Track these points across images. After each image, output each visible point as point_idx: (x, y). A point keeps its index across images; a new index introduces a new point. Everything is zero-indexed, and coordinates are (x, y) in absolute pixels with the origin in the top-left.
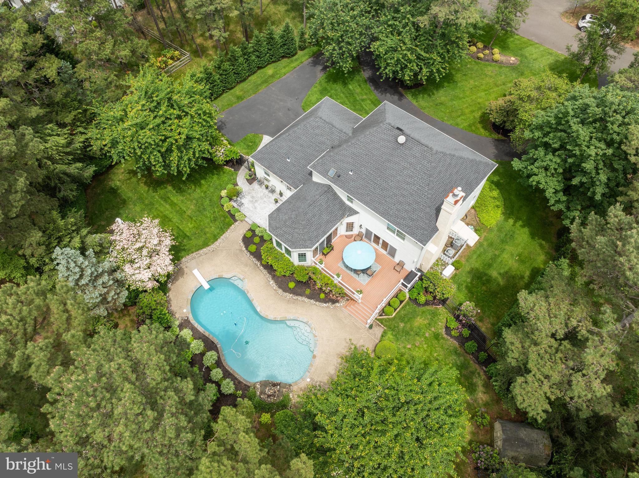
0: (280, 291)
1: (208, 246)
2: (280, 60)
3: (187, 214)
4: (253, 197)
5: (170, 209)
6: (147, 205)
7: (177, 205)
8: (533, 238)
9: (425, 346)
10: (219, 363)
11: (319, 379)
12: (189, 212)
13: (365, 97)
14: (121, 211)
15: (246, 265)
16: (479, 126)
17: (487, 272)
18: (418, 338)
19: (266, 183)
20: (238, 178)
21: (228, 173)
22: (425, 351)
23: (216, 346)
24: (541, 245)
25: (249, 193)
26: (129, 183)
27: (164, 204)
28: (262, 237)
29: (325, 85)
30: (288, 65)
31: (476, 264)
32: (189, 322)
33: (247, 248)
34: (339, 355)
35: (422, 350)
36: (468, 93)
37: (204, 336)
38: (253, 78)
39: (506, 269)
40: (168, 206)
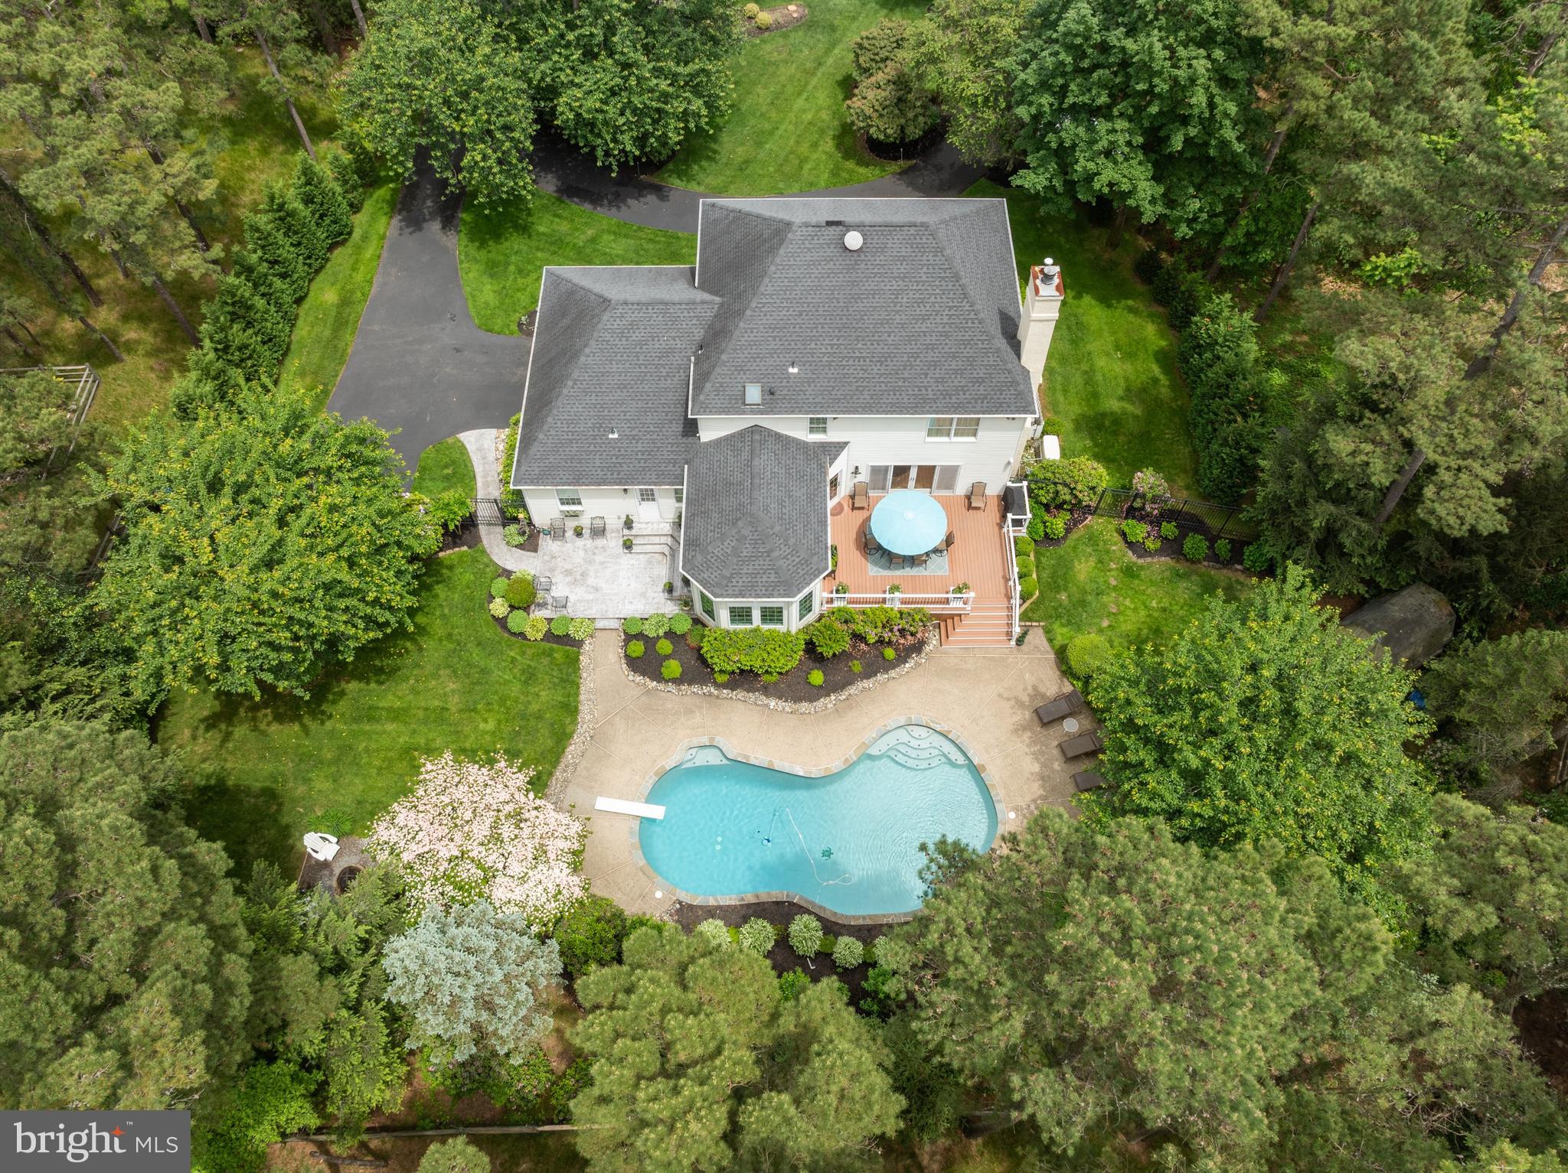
0: (804, 706)
1: (570, 736)
2: (327, 260)
3: (454, 709)
4: (568, 573)
5: (402, 728)
6: (337, 761)
7: (409, 708)
8: (1109, 306)
9: (1127, 602)
10: (832, 928)
11: (1028, 798)
12: (454, 703)
13: (590, 232)
14: (285, 820)
15: (689, 712)
16: (850, 165)
17: (1101, 409)
18: (1105, 599)
19: (571, 524)
20: (495, 559)
21: (461, 561)
22: (1135, 610)
23: (791, 904)
24: (1130, 310)
25: (552, 570)
26: (236, 748)
27: (378, 727)
28: (670, 635)
29: (482, 255)
30: (357, 261)
31: (1075, 409)
32: (691, 907)
33: (658, 677)
34: (1016, 731)
35: (1129, 613)
36: (773, 115)
37: (749, 906)
38: (303, 331)
39: (1122, 384)
40: (390, 727)
